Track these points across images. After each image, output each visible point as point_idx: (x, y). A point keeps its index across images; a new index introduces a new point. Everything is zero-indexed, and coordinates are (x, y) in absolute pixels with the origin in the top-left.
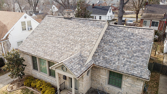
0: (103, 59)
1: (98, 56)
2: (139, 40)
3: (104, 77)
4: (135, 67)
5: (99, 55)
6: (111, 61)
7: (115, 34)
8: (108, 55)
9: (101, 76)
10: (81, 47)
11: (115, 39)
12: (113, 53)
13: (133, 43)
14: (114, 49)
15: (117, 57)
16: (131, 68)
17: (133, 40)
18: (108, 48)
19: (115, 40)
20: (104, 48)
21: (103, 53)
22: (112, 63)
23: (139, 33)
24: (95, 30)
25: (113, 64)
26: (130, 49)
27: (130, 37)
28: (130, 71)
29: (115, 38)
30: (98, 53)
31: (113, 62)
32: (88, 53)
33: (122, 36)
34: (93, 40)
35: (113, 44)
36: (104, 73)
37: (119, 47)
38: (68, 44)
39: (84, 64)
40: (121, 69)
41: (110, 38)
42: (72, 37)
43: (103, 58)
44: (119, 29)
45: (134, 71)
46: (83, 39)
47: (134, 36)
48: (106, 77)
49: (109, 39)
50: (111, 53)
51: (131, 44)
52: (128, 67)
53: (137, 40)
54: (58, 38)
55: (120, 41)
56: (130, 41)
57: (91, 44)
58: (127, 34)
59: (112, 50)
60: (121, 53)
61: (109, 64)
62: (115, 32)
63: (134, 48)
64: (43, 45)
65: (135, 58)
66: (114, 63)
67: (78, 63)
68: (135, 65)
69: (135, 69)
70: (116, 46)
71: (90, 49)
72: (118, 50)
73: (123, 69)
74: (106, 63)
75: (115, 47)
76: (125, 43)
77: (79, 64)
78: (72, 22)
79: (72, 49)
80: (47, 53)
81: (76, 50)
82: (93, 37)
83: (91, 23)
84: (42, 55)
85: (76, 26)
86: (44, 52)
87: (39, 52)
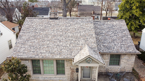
0: (104, 47)
4: (128, 47)
7: (101, 27)
8: (106, 43)
15: (113, 43)
17: (116, 30)
18: (102, 38)
20: (99, 39)
21: (101, 42)
22: (112, 48)
24: (88, 26)
30: (98, 43)
34: (91, 34)
36: (107, 57)
38: (70, 41)
44: (101, 23)
45: (129, 50)
47: (115, 27)
48: (108, 60)
49: (99, 32)
53: (119, 29)
58: (109, 26)
59: (106, 39)
63: (120, 35)
72: (110, 38)
74: (108, 49)
76: (112, 33)
78: (61, 21)
79: (78, 44)
80: (54, 53)
81: (82, 44)
82: (90, 32)
83: (80, 20)
84: (49, 56)
85: (68, 25)
86: (50, 53)
87: (44, 54)
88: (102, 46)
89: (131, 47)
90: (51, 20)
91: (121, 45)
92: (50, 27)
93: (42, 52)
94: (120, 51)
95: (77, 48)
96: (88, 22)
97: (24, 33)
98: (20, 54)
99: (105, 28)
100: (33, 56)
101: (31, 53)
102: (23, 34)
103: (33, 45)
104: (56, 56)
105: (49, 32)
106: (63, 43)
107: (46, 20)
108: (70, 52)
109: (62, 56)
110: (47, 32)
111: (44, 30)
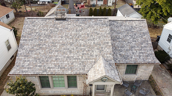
0: (121, 56)
2: (139, 32)
4: (147, 56)
5: (115, 53)
6: (128, 56)
7: (118, 29)
8: (123, 52)
10: (99, 51)
13: (136, 36)
15: (131, 51)
17: (135, 33)
18: (118, 44)
21: (117, 50)
23: (136, 25)
25: (131, 58)
26: (137, 41)
27: (131, 30)
34: (107, 42)
35: (121, 40)
36: (123, 67)
38: (82, 51)
41: (115, 34)
45: (149, 59)
47: (134, 29)
48: (124, 70)
52: (143, 58)
57: (108, 46)
59: (123, 46)
61: (128, 59)
65: (144, 48)
72: (128, 44)
73: (140, 61)
74: (125, 59)
77: (111, 69)
78: (70, 23)
79: (91, 55)
80: (64, 68)
81: (96, 56)
82: (105, 38)
83: (93, 22)
84: (59, 71)
85: (78, 28)
86: (60, 68)
87: (53, 70)
88: (118, 54)
89: (151, 56)
90: (57, 22)
91: (140, 53)
92: (56, 31)
93: (51, 66)
94: (138, 61)
95: (91, 61)
96: (103, 24)
97: (26, 40)
98: (24, 70)
99: (123, 30)
100: (41, 72)
101: (37, 68)
102: (24, 41)
103: (38, 58)
104: (67, 71)
105: (56, 39)
106: (74, 54)
107: (51, 21)
108: (82, 66)
109: (74, 71)
110: (54, 39)
111: (50, 36)
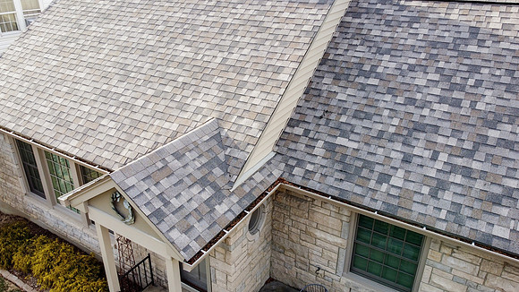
0: (329, 155)
1: (305, 140)
2: (509, 59)
3: (330, 238)
4: (496, 200)
5: (311, 135)
6: (368, 165)
7: (388, 34)
8: (352, 137)
9: (319, 234)
10: (221, 94)
11: (387, 57)
12: (380, 127)
13: (478, 77)
14: (382, 105)
15: (399, 146)
16: (477, 205)
17: (478, 62)
18: (352, 99)
19: (387, 64)
20: (333, 103)
21: (327, 124)
22: (375, 176)
23: (506, 27)
24: (293, 16)
25: (379, 182)
26: (466, 103)
27: (462, 48)
28: (469, 224)
29: (388, 52)
30: (306, 126)
31: (378, 169)
32: (255, 125)
33: (423, 44)
34: (279, 64)
35: (376, 82)
36: (333, 222)
37: (407, 95)
38: (163, 81)
39: (231, 184)
40: (422, 209)
41: (361, 52)
42: (183, 51)
43: (331, 148)
44: (405, 13)
45: (494, 220)
46: (235, 56)
47: (481, 43)
48: (339, 241)
49: (357, 61)
50: (366, 123)
51: (471, 82)
52: (459, 200)
53: (501, 59)
54: (124, 55)
55: (412, 68)
56: (465, 68)
57: (271, 83)
58: (446, 34)
59: (372, 111)
60: (419, 128)
61: (357, 180)
62: (388, 24)
63: (487, 99)
64: (58, 87)
65: (492, 151)
66: (384, 178)
67: (199, 175)
68: (497, 190)
69: (496, 209)
70: (390, 91)
71: (265, 104)
72: (402, 108)
73: (430, 210)
74: (342, 176)
75: (388, 98)
76: (436, 77)
77: (203, 182)
81: (198, 111)
82: (280, 49)
84: (47, 133)
87: (38, 122)
91: (454, 169)
94: (416, 207)
97: (46, 21)
99: (410, 42)
100: (7, 118)
101: (8, 104)
102: (41, 24)
103: (33, 75)
104: (66, 140)
105: (117, 28)
106: (128, 86)
108: (124, 136)
109: (85, 147)
110: (112, 26)
111: (108, 17)
